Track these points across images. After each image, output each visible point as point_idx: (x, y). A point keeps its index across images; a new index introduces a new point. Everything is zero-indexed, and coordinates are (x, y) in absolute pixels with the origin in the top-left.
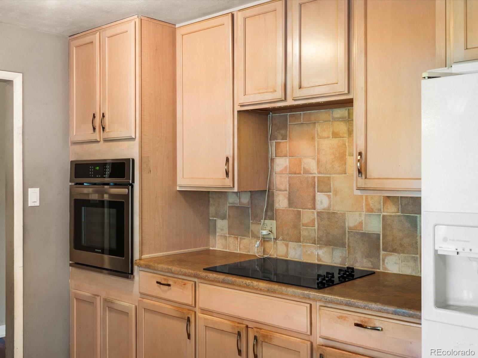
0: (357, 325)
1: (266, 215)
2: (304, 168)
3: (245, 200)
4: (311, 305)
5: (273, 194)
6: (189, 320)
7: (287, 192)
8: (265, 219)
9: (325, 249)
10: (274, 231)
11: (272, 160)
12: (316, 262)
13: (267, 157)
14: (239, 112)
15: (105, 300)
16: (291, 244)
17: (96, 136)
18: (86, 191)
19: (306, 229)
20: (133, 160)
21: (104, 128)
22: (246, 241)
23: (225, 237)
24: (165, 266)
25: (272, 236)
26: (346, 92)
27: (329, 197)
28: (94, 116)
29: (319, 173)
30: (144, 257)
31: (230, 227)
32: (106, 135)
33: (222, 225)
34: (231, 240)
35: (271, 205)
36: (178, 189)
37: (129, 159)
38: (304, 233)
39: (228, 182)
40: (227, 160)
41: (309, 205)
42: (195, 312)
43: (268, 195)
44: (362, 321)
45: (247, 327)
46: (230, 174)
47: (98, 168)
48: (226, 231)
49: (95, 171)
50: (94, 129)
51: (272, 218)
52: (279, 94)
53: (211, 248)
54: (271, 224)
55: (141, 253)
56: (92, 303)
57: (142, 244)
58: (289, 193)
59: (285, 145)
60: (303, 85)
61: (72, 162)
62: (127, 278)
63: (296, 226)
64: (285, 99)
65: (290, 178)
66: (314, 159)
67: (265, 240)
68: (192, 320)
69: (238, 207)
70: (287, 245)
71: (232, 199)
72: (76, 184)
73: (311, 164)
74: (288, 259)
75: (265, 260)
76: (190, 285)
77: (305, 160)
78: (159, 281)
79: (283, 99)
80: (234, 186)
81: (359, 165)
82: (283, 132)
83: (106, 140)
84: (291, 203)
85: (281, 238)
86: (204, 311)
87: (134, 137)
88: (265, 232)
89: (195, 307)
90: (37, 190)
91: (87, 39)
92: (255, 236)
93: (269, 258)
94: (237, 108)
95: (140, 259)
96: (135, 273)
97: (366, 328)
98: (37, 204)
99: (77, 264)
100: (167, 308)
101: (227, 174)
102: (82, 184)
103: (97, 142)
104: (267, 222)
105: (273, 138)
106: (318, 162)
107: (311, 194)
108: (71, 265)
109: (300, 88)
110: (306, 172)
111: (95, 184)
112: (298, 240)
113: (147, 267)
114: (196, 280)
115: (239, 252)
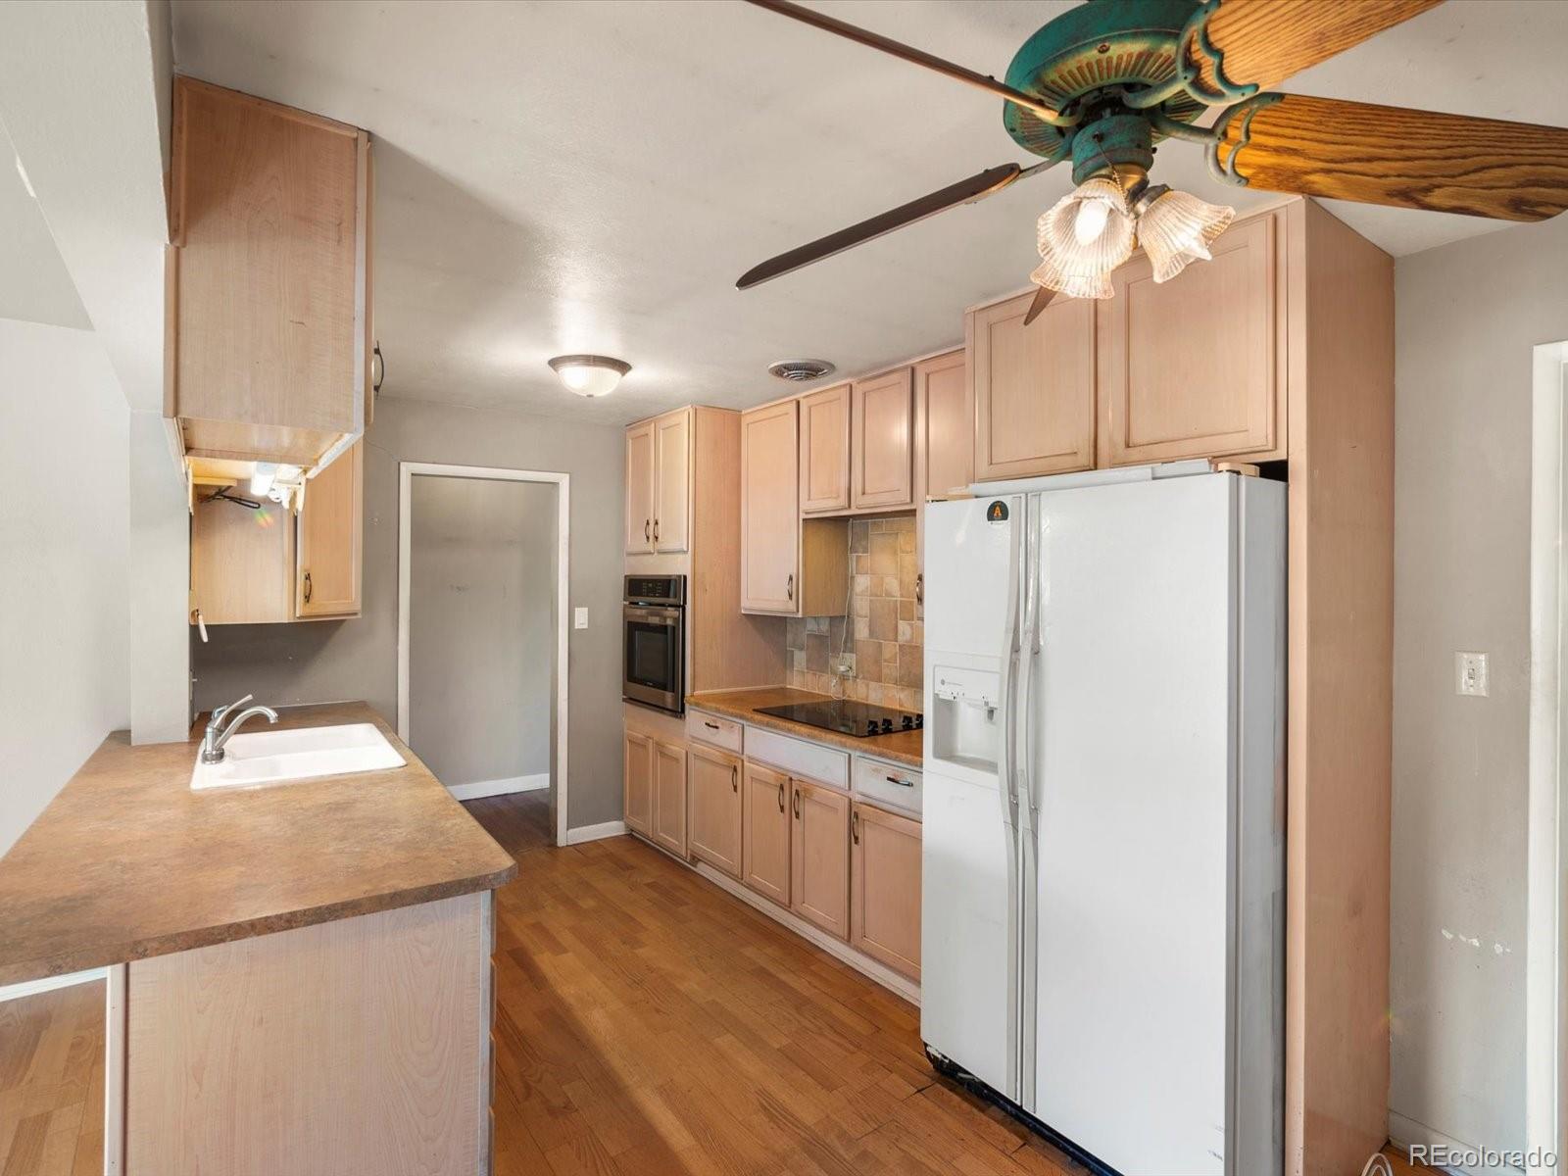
0: (889, 779)
1: (845, 646)
2: (886, 590)
3: (824, 627)
4: (850, 755)
5: (853, 621)
6: (735, 769)
7: (868, 619)
8: (844, 652)
9: (906, 692)
10: (854, 667)
11: (852, 577)
12: (898, 708)
13: (847, 575)
14: (804, 520)
15: (657, 744)
16: (873, 684)
17: (650, 547)
18: (639, 612)
19: (888, 666)
20: (685, 577)
21: (657, 538)
22: (825, 678)
23: (803, 673)
24: (714, 705)
25: (850, 674)
26: (908, 500)
27: (912, 626)
28: (648, 523)
29: (902, 596)
30: (697, 693)
31: (808, 661)
32: (659, 546)
33: (800, 657)
34: (809, 677)
35: (850, 634)
36: (743, 612)
37: (680, 576)
38: (885, 671)
39: (792, 606)
40: (791, 579)
41: (891, 636)
42: (743, 761)
43: (848, 622)
44: (895, 775)
45: (791, 779)
46: (794, 596)
47: (650, 585)
48: (804, 664)
49: (648, 588)
50: (648, 538)
51: (852, 652)
52: (843, 501)
53: (788, 687)
54: (851, 659)
55: (694, 689)
56: (644, 746)
57: (694, 678)
58: (870, 620)
59: (867, 560)
60: (868, 489)
61: (626, 576)
62: (677, 717)
63: (877, 662)
64: (850, 506)
65: (871, 601)
66: (896, 578)
67: (843, 678)
68: (739, 770)
69: (816, 636)
70: (867, 686)
71: (811, 626)
72: (631, 603)
73: (892, 584)
74: (869, 702)
75: (844, 703)
76: (737, 728)
77: (887, 580)
78: (708, 722)
79: (847, 506)
80: (798, 611)
81: (918, 589)
82: (864, 543)
83: (661, 552)
84: (872, 633)
85: (861, 677)
86: (751, 759)
87: (685, 549)
88: (842, 668)
89: (743, 753)
90: (585, 610)
91: (642, 431)
92: (834, 673)
93: (848, 702)
94: (802, 516)
95: (692, 696)
96: (686, 712)
97: (897, 782)
98: (586, 626)
99: (631, 700)
100: (716, 755)
101: (790, 596)
102: (637, 604)
103: (650, 553)
104: (847, 655)
105: (853, 550)
106: (901, 582)
107: (894, 622)
108: (624, 700)
109: (864, 493)
110: (889, 594)
111: (650, 604)
112: (879, 680)
113: (697, 704)
114: (744, 722)
115: (817, 692)
